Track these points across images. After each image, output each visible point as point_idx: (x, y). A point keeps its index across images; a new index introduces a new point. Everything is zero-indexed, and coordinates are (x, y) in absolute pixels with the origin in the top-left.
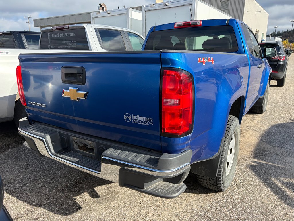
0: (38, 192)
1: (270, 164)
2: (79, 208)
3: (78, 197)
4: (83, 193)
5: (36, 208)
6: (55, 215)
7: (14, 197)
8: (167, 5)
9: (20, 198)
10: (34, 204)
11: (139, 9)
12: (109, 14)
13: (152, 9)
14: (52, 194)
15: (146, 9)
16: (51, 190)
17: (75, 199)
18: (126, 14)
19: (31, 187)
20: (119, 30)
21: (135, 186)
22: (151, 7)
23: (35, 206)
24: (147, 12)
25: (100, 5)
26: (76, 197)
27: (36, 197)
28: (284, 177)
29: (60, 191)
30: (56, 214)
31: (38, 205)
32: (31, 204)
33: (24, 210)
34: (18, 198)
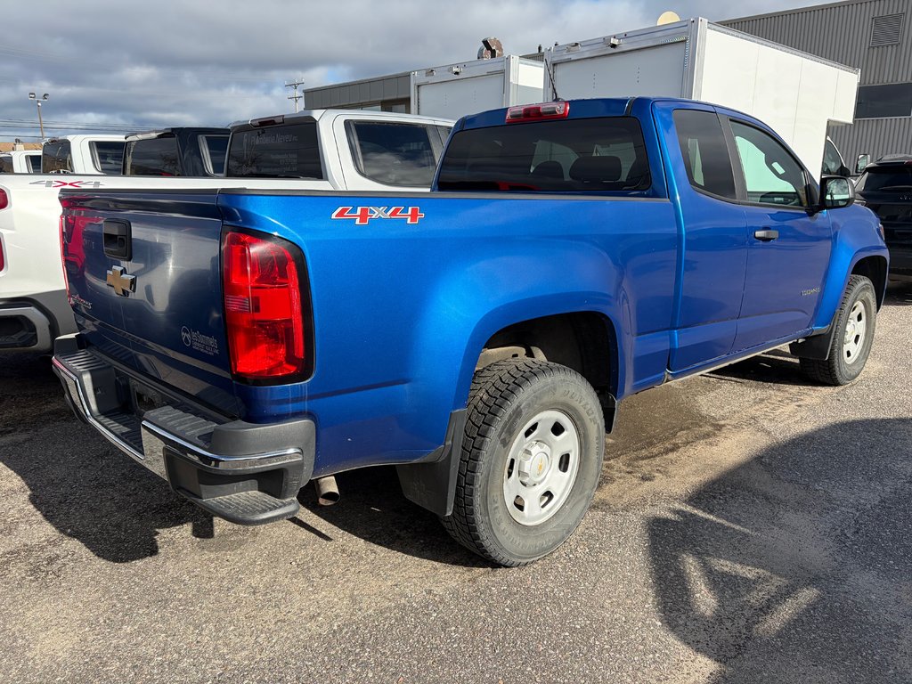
0: (91, 510)
1: (719, 521)
2: (153, 551)
3: (166, 530)
4: (182, 524)
5: (66, 540)
6: (96, 558)
7: (39, 512)
8: (614, 46)
9: (49, 517)
10: (69, 530)
11: (538, 56)
12: (457, 73)
13: (573, 57)
14: (117, 518)
15: (555, 59)
16: (120, 509)
17: (157, 533)
18: (502, 72)
19: (85, 498)
20: (424, 125)
21: (188, 491)
22: (569, 51)
23: (69, 535)
24: (558, 66)
25: (486, 43)
26: (160, 531)
27: (83, 517)
28: (726, 559)
29: (139, 515)
30: (99, 556)
31: (75, 535)
32: (61, 531)
33: (43, 539)
34: (45, 516)
